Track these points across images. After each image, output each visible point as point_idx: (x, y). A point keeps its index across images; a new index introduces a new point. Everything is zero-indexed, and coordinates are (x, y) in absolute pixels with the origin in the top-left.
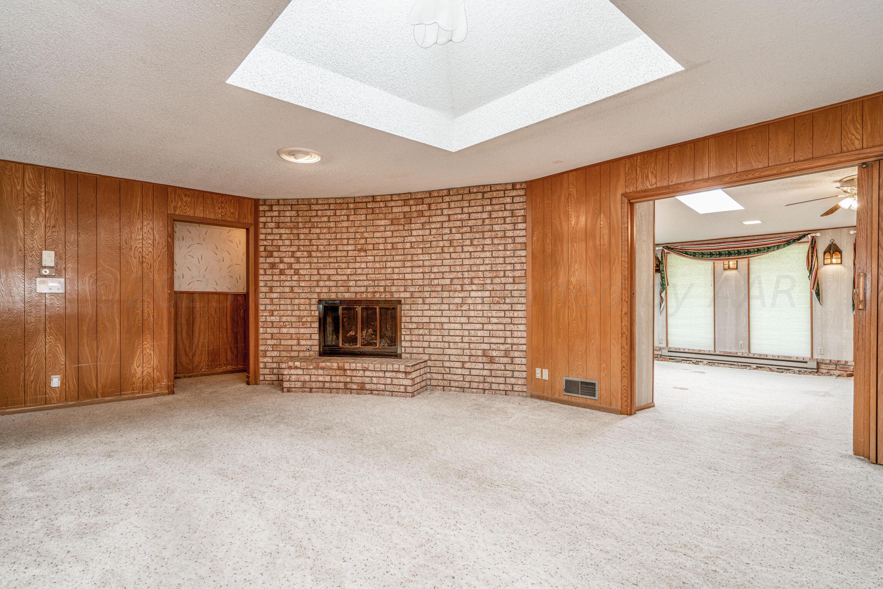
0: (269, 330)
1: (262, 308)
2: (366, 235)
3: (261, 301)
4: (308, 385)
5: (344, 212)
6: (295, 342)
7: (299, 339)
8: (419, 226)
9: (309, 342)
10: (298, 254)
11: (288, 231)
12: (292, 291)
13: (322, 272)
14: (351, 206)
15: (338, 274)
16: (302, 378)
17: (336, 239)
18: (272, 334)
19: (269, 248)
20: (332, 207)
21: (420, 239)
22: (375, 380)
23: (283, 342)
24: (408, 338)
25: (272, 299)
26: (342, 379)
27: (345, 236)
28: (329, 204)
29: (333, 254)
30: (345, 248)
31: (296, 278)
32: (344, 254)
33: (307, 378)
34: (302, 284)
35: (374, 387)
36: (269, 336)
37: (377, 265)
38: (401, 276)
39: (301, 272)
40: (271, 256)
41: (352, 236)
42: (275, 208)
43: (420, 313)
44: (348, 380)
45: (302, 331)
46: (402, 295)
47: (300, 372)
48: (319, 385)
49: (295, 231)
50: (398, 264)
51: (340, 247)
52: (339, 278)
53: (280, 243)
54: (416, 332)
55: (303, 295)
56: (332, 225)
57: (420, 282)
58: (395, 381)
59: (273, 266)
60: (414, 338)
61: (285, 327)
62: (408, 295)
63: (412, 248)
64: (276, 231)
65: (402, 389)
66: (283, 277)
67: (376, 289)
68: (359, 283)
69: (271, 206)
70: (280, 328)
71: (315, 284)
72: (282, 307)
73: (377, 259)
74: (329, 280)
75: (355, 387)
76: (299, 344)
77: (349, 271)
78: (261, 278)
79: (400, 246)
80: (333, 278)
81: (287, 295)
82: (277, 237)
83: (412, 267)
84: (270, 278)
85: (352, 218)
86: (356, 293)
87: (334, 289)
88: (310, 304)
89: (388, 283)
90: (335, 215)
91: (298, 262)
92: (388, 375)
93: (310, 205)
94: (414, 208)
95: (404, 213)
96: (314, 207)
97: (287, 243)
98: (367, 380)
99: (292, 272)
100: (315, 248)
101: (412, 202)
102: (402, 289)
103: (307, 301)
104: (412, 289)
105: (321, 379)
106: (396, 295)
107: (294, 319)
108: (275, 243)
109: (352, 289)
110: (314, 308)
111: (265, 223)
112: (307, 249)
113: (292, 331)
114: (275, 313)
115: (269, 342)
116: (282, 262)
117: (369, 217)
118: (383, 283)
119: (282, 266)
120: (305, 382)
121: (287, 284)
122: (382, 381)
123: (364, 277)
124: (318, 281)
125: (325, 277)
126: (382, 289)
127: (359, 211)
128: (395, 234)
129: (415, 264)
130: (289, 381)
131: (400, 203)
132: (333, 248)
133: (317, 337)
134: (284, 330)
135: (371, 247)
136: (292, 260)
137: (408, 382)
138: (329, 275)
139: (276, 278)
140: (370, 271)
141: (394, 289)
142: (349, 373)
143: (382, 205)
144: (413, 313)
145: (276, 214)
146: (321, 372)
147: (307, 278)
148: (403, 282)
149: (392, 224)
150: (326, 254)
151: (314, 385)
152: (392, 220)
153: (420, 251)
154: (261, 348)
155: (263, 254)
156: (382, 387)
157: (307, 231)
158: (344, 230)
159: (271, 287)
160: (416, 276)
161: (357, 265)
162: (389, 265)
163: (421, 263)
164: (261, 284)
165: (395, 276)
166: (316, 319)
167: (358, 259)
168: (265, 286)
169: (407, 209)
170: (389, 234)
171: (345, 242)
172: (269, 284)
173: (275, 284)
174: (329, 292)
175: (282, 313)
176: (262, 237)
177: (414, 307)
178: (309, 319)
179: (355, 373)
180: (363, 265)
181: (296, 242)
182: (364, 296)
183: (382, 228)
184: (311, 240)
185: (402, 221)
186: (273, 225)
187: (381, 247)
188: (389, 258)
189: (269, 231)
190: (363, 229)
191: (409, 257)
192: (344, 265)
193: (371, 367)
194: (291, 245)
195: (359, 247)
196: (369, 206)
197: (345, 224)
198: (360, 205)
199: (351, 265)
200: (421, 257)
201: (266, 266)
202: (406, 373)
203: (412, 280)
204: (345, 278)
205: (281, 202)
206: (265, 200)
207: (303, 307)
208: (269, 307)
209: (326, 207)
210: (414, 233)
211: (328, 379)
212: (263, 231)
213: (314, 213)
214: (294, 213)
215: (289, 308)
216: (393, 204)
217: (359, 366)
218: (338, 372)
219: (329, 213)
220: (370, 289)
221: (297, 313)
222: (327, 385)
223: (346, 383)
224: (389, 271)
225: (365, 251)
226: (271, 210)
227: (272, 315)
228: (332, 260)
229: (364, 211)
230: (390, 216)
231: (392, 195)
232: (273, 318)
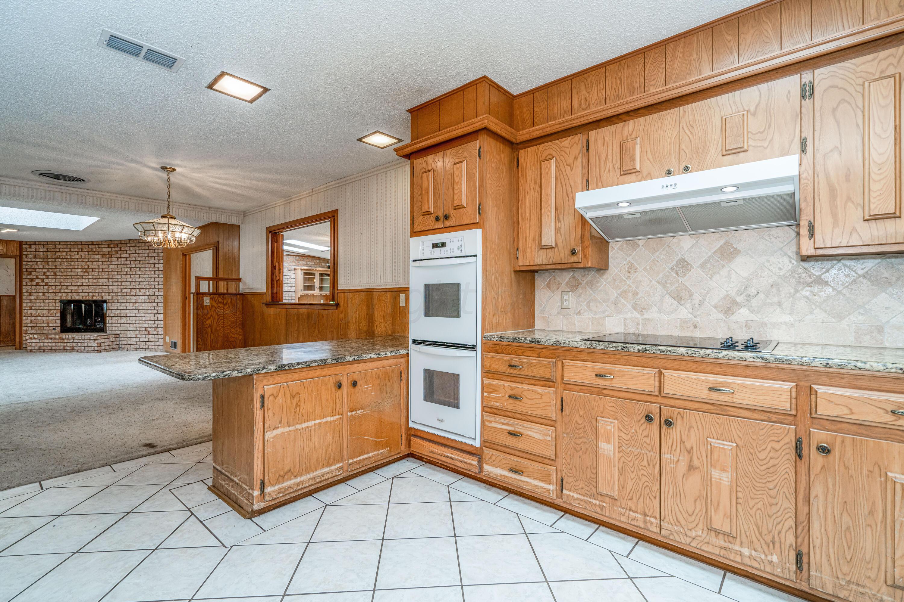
0: (29, 318)
1: (25, 305)
2: (88, 263)
3: (24, 301)
4: (42, 348)
5: (75, 250)
6: (46, 325)
7: (48, 323)
8: (116, 259)
9: (55, 325)
10: (48, 274)
11: (41, 260)
12: (44, 295)
13: (62, 284)
14: (80, 246)
15: (72, 285)
16: (39, 344)
17: (71, 265)
18: (31, 320)
19: (29, 270)
20: (69, 247)
21: (116, 266)
22: (79, 344)
23: (38, 325)
24: (110, 322)
25: (31, 300)
26: (62, 344)
27: (76, 263)
28: (67, 245)
29: (69, 274)
30: (76, 270)
31: (46, 287)
32: (76, 274)
33: (42, 344)
34: (50, 291)
35: (78, 348)
36: (29, 322)
37: (94, 281)
38: (107, 287)
39: (50, 284)
40: (31, 275)
41: (80, 263)
42: (33, 246)
43: (116, 308)
44: (65, 345)
45: (50, 318)
46: (108, 298)
47: (38, 341)
48: (50, 348)
49: (46, 260)
50: (105, 280)
51: (73, 270)
52: (73, 287)
53: (36, 267)
54: (114, 318)
55: (51, 297)
56: (69, 257)
57: (116, 291)
58: (89, 345)
59: (32, 280)
60: (113, 322)
61: (39, 316)
62: (110, 298)
63: (112, 271)
64: (33, 260)
65: (92, 348)
66: (38, 287)
67: (94, 294)
68: (85, 291)
69: (30, 245)
70: (36, 316)
71: (58, 291)
72: (38, 304)
73: (94, 277)
74: (67, 289)
75: (69, 348)
76: (48, 326)
77: (78, 284)
78: (24, 287)
79: (106, 270)
80: (69, 288)
81: (40, 298)
82: (35, 263)
83: (112, 282)
84: (30, 287)
85: (80, 253)
86: (83, 296)
87: (70, 294)
88: (55, 303)
89: (100, 291)
90: (70, 251)
91: (48, 278)
92: (86, 341)
93: (55, 245)
94: (113, 249)
95: (108, 251)
96: (57, 246)
97: (41, 267)
98: (75, 344)
99: (44, 284)
100: (58, 270)
101: (112, 246)
102: (107, 294)
103: (54, 301)
104: (112, 294)
105: (50, 344)
106: (104, 298)
107: (45, 311)
108: (33, 267)
109: (81, 294)
110: (58, 305)
111: (26, 255)
112: (54, 270)
113: (44, 318)
114: (33, 308)
115: (29, 325)
116: (37, 278)
117: (90, 253)
118: (97, 291)
119: (37, 280)
120: (40, 346)
121: (41, 291)
122: (83, 345)
123: (87, 287)
124: (60, 289)
125: (65, 287)
126: (97, 294)
127: (84, 250)
128: (104, 263)
129: (114, 280)
130: (31, 346)
131: (106, 246)
132: (69, 270)
133: (59, 322)
134: (39, 318)
135: (91, 270)
136: (44, 277)
137: (95, 345)
138: (67, 286)
139: (33, 287)
140: (91, 284)
141: (103, 294)
142: (66, 341)
143: (97, 246)
144: (113, 308)
145: (33, 250)
146: (50, 341)
147: (53, 287)
148: (107, 291)
149: (102, 258)
150: (65, 274)
151: (46, 348)
152: (102, 255)
153: (116, 273)
154: (24, 328)
155: (25, 273)
156: (83, 348)
157: (53, 260)
158: (76, 260)
159: (30, 293)
160: (114, 287)
161: (83, 280)
162: (101, 280)
163: (116, 280)
164: (24, 291)
165: (104, 287)
166: (59, 311)
167: (84, 277)
168: (27, 292)
169: (109, 249)
170: (101, 263)
171: (76, 267)
172: (29, 291)
173: (33, 291)
174: (67, 296)
175: (37, 308)
176: (25, 263)
177: (113, 304)
178: (55, 311)
179: (69, 341)
180: (87, 281)
181: (47, 267)
182: (87, 298)
183: (97, 260)
184: (56, 265)
185: (108, 256)
186: (31, 256)
187: (97, 270)
188: (101, 277)
189: (29, 260)
190: (86, 260)
191: (111, 277)
192: (76, 280)
193: (76, 337)
194: (43, 268)
195: (84, 270)
196: (90, 247)
197: (77, 257)
198: (85, 246)
199: (80, 281)
200: (117, 277)
201: (27, 280)
202: (94, 340)
203: (112, 289)
204: (76, 287)
205: (37, 243)
206: (26, 242)
207: (50, 305)
208: (29, 305)
209: (65, 246)
210: (114, 263)
211: (54, 344)
212: (26, 260)
213: (58, 250)
214: (45, 250)
215: (42, 305)
216: (102, 246)
217: (70, 337)
218: (60, 340)
219: (67, 250)
220: (91, 294)
221: (47, 308)
222: (54, 348)
223: (64, 346)
224: (101, 284)
225: (88, 272)
226: (31, 248)
227: (31, 309)
228: (68, 277)
229: (87, 250)
230: (101, 253)
231: (102, 241)
232: (32, 311)
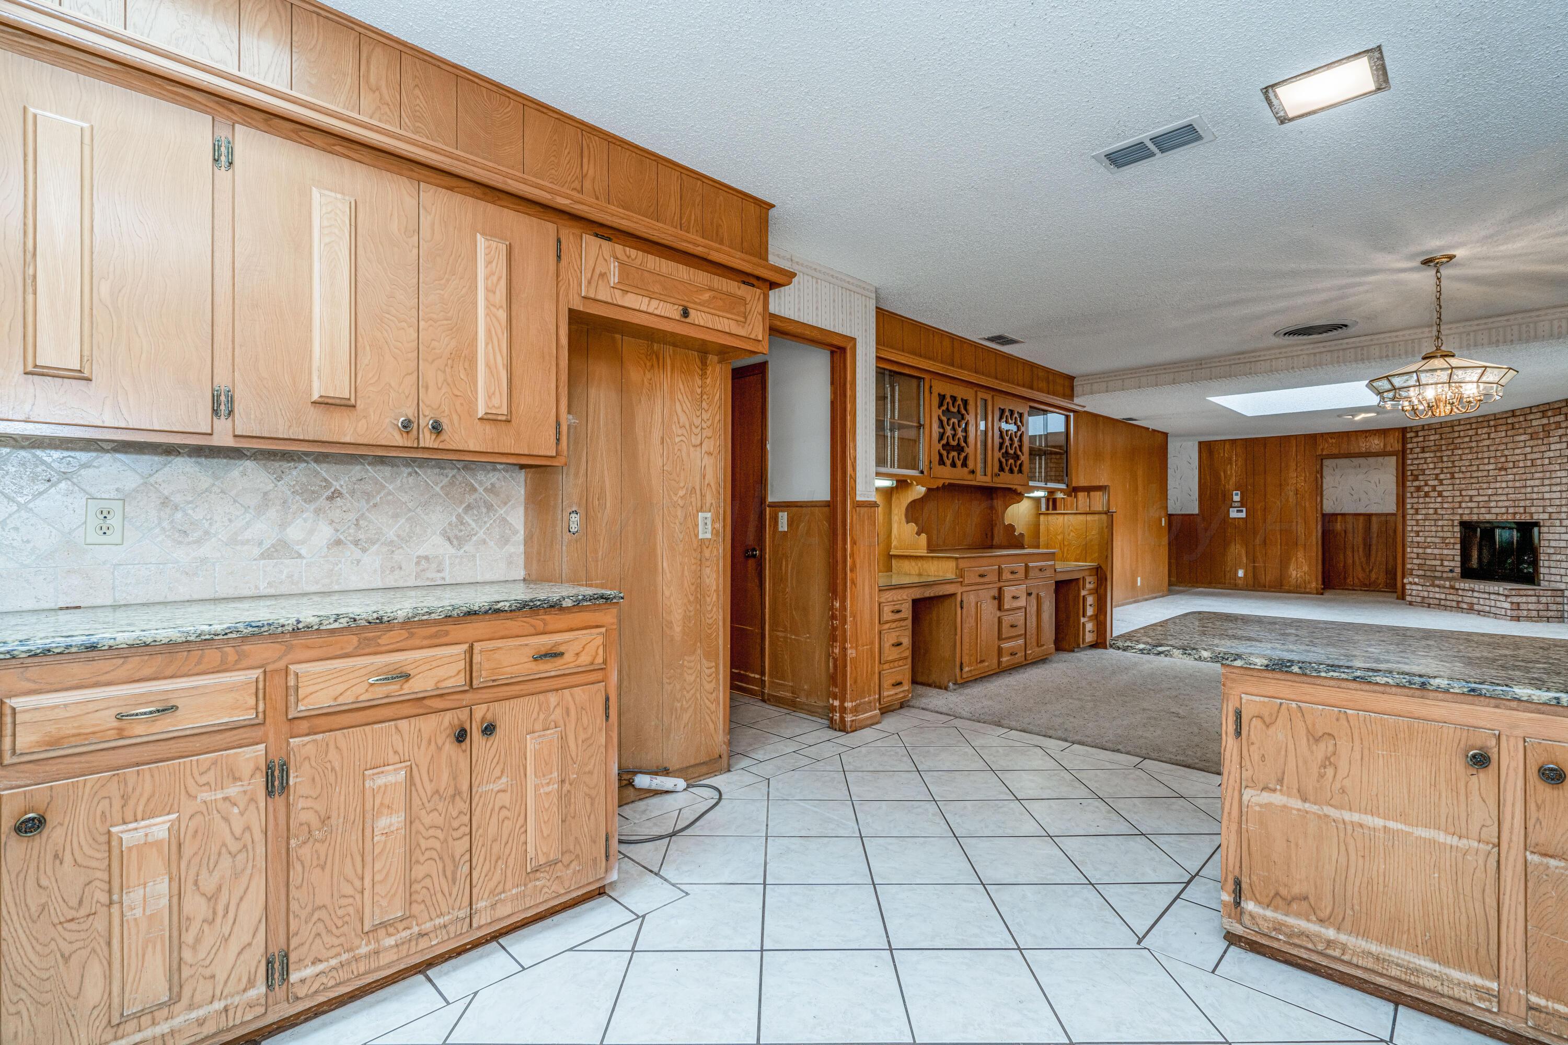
0: (1415, 550)
1: (1409, 528)
2: (1506, 452)
3: (1409, 523)
4: (1427, 601)
5: (1485, 430)
6: (1438, 563)
7: (1442, 560)
8: (1557, 439)
9: (1452, 564)
10: (1442, 476)
11: (1432, 455)
12: (1436, 513)
13: (1464, 493)
14: (1492, 423)
15: (1479, 495)
16: (1422, 594)
17: (1477, 458)
18: (1418, 554)
19: (1415, 473)
20: (1474, 426)
21: (1558, 454)
22: (1482, 602)
23: (1428, 562)
24: (1546, 564)
25: (1417, 520)
26: (1454, 598)
27: (1486, 455)
28: (1471, 424)
29: (1475, 475)
30: (1487, 467)
31: (1439, 500)
32: (1485, 473)
33: (1426, 594)
34: (1445, 506)
35: (1480, 608)
36: (1415, 556)
37: (1518, 484)
38: (1540, 496)
39: (1445, 494)
40: (1417, 480)
41: (1492, 454)
42: (1420, 434)
43: (1557, 537)
44: (1460, 599)
45: (1445, 552)
46: (1542, 516)
47: (1420, 588)
48: (1437, 602)
49: (1438, 454)
50: (1537, 482)
51: (1481, 467)
52: (1481, 499)
53: (1425, 466)
54: (1554, 557)
55: (1446, 517)
56: (1474, 444)
57: (1558, 502)
58: (1498, 604)
59: (1418, 489)
60: (1553, 564)
61: (1429, 547)
62: (1546, 516)
63: (1550, 464)
64: (1421, 455)
65: (1503, 612)
66: (1428, 500)
67: (1517, 510)
68: (1500, 504)
69: (1417, 432)
70: (1425, 548)
71: (1457, 505)
72: (1427, 529)
73: (1517, 477)
74: (1471, 501)
75: (1465, 606)
76: (1442, 565)
77: (1490, 492)
78: (1408, 501)
79: (1539, 462)
80: (1475, 499)
81: (1431, 517)
82: (1422, 461)
83: (1550, 485)
84: (1416, 500)
85: (1492, 436)
86: (1497, 514)
87: (1475, 511)
88: (1453, 526)
89: (1528, 503)
90: (1477, 434)
91: (1442, 484)
92: (1492, 597)
93: (1452, 426)
94: (1552, 420)
95: (1543, 425)
96: (1456, 428)
97: (1431, 466)
98: (1475, 601)
99: (1436, 494)
100: (1457, 469)
101: (1550, 413)
102: (1541, 509)
103: (1450, 523)
104: (1550, 510)
105: (1437, 596)
106: (1535, 517)
107: (1437, 540)
108: (1420, 467)
109: (1493, 510)
110: (1457, 529)
111: (1411, 449)
112: (1450, 470)
113: (1436, 551)
114: (1421, 534)
115: (1415, 561)
116: (1426, 485)
117: (1509, 433)
118: (1522, 503)
119: (1426, 489)
120: (1423, 597)
121: (1432, 506)
122: (1487, 602)
123: (1504, 498)
124: (1460, 502)
125: (1467, 499)
126: (1522, 510)
127: (1499, 428)
128: (1535, 449)
129: (1554, 481)
130: (1410, 595)
131: (1539, 415)
132: (1475, 468)
133: (1458, 558)
134: (1429, 551)
135: (1511, 465)
136: (1436, 483)
137: (1507, 605)
138: (1471, 496)
139: (1421, 500)
140: (1511, 491)
141: (1533, 510)
142: (1460, 592)
143: (1522, 419)
144: (1551, 537)
145: (1421, 439)
146: (1437, 590)
147: (1450, 499)
148: (1541, 503)
149: (1532, 439)
150: (1468, 475)
151: (1431, 601)
152: (1531, 434)
153: (1558, 467)
154: (1409, 566)
155: (1410, 478)
156: (1487, 609)
157: (1449, 453)
158: (1485, 449)
159: (1417, 510)
160: (1554, 495)
161: (1498, 485)
162: (1529, 483)
163: (1558, 480)
164: (1409, 506)
165: (1535, 496)
166: (1458, 540)
167: (1499, 478)
168: (1412, 508)
169: (1545, 421)
170: (1528, 450)
171: (1486, 461)
172: (1415, 506)
173: (1421, 506)
174: (1471, 514)
175: (1427, 534)
176: (1409, 462)
177: (1552, 530)
178: (1452, 541)
179: (1465, 593)
180: (1504, 485)
181: (1440, 465)
182: (1505, 517)
183: (1522, 444)
184: (1453, 462)
185: (1541, 435)
186: (1418, 450)
187: (1521, 464)
188: (1529, 476)
189: (1415, 456)
190: (1503, 447)
191: (1548, 475)
192: (1485, 486)
193: (1476, 589)
194: (1435, 468)
195: (1500, 465)
196: (1509, 421)
197: (1487, 442)
198: (1500, 422)
199: (1492, 485)
200: (1559, 474)
201: (1412, 489)
202: (1506, 596)
203: (1550, 499)
204: (1486, 498)
205: (1426, 427)
206: (1411, 427)
207: (1446, 529)
208: (1415, 528)
209: (1468, 427)
210: (1553, 447)
211: (1443, 596)
212: (1410, 456)
213: (1456, 435)
214: (1437, 437)
215: (1433, 529)
216: (1532, 417)
217: (1467, 586)
218: (1452, 591)
219: (1471, 433)
220: (1511, 510)
221: (1441, 534)
222: (1443, 602)
223: (1458, 602)
224: (1529, 490)
225: (1506, 469)
226: (1417, 436)
227: (1418, 536)
228: (1473, 481)
229: (1504, 428)
230: (1529, 431)
231: (1531, 407)
232: (1418, 539)
